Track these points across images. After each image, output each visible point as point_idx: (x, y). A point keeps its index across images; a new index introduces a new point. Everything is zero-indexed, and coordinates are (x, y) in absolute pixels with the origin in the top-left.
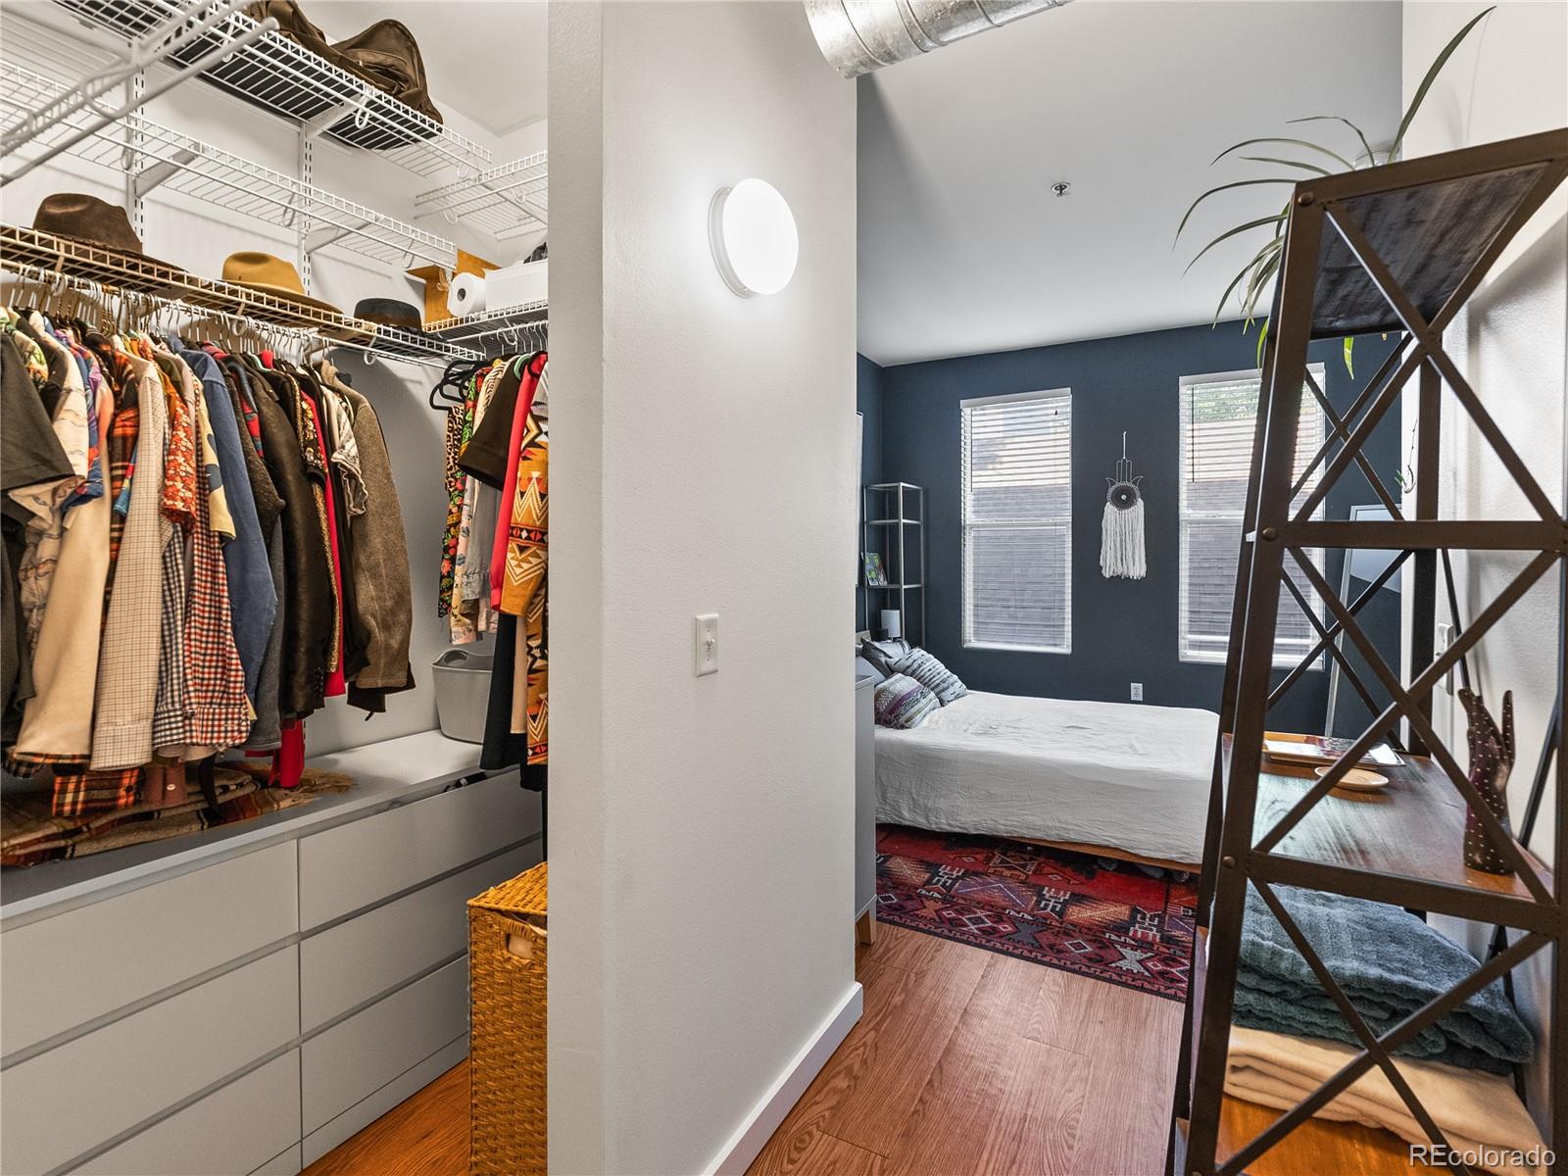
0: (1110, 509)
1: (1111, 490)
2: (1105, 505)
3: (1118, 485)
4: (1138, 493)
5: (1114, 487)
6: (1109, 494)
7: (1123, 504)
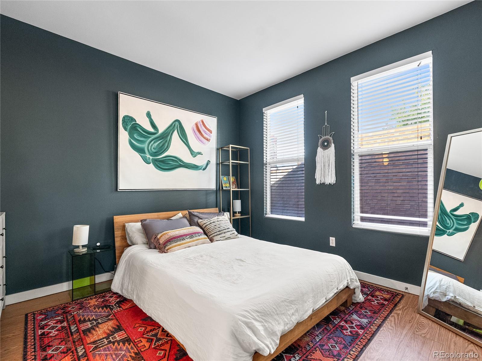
0: (320, 150)
1: (320, 140)
2: (318, 147)
3: (323, 138)
4: (332, 141)
5: (322, 139)
6: (319, 143)
7: (325, 147)
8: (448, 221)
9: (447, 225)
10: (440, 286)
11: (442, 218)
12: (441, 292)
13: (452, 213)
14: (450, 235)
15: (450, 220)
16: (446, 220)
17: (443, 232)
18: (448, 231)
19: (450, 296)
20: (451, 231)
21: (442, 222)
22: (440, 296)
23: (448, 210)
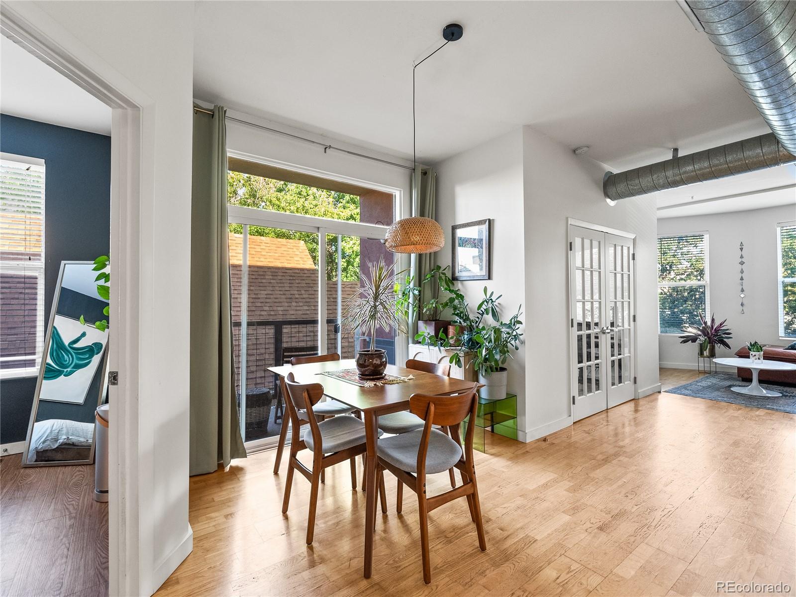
8: (66, 356)
9: (64, 363)
10: (51, 432)
11: (58, 354)
12: (53, 439)
13: (71, 346)
14: (68, 374)
15: (68, 356)
16: (64, 356)
17: (58, 373)
18: (65, 370)
19: (62, 439)
20: (69, 369)
21: (58, 359)
22: (51, 444)
23: (66, 343)
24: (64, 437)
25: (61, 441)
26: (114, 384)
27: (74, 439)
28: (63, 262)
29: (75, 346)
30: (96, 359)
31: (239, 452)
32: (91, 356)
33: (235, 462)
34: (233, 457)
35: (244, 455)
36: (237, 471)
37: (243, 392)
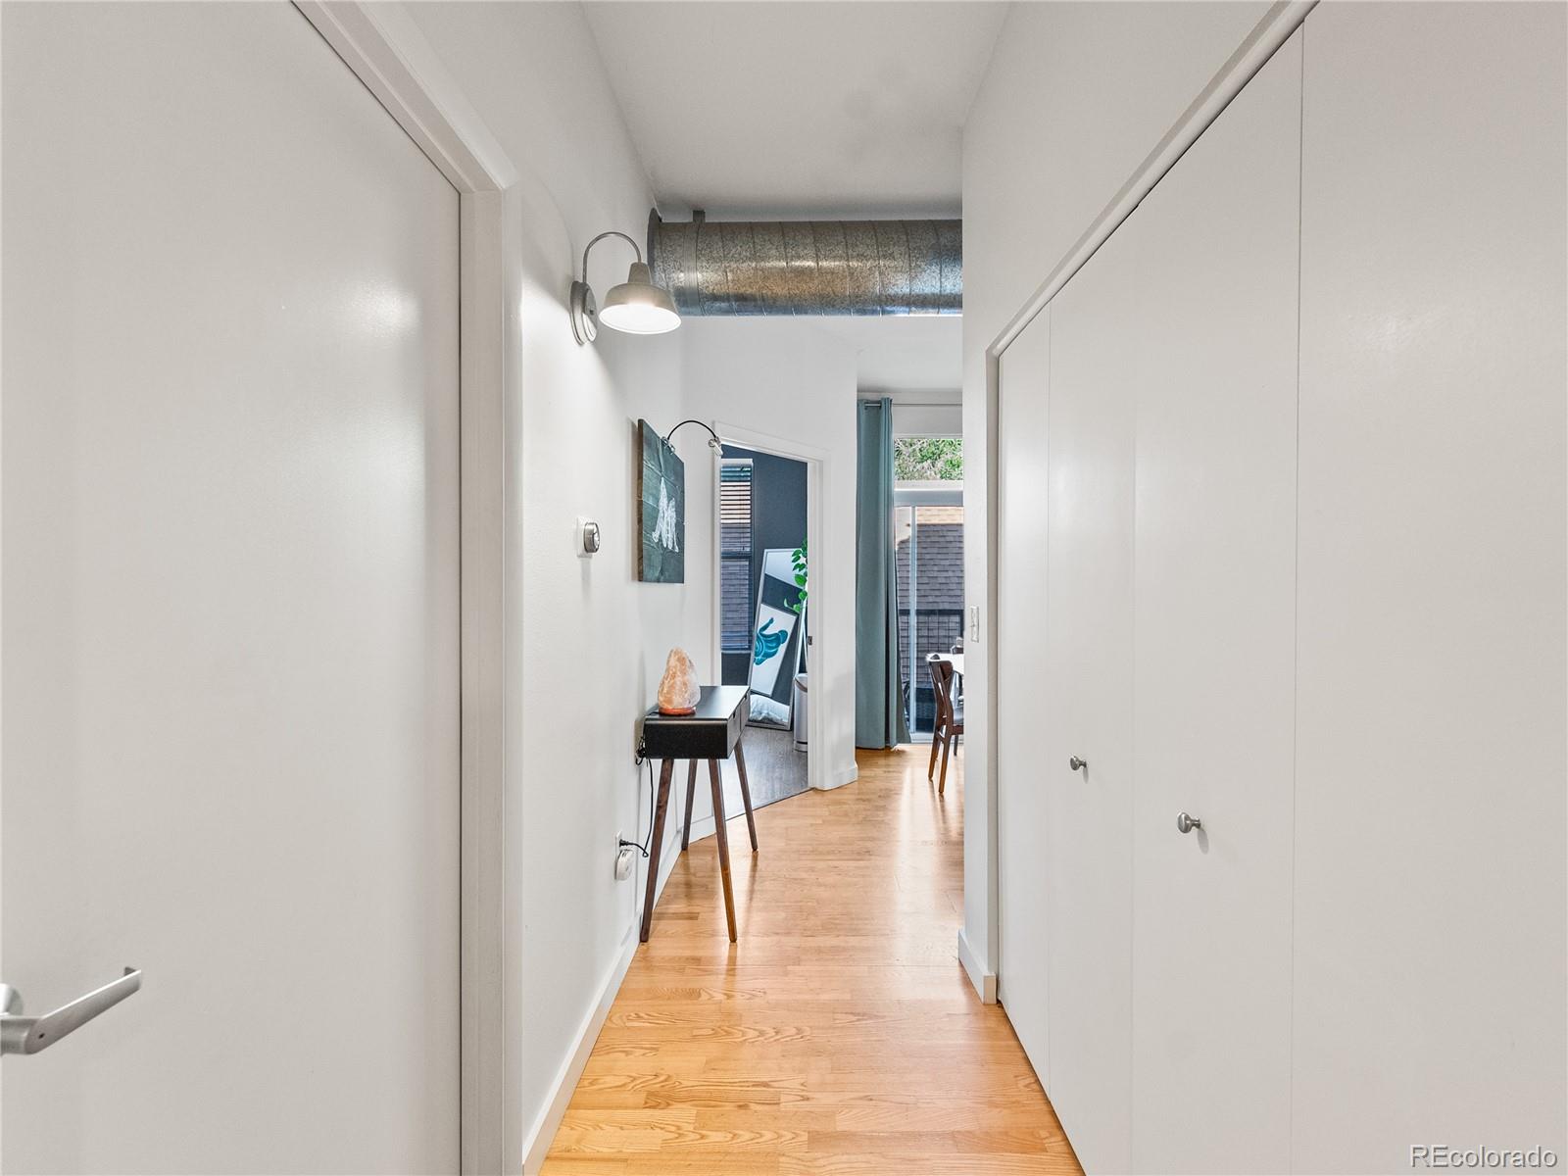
24: (766, 712)
25: (763, 715)
26: (811, 644)
27: (773, 715)
28: (766, 550)
29: (765, 633)
30: (782, 648)
31: (904, 738)
32: (777, 646)
33: (900, 747)
34: (899, 742)
35: (909, 741)
36: (900, 753)
37: (913, 686)
